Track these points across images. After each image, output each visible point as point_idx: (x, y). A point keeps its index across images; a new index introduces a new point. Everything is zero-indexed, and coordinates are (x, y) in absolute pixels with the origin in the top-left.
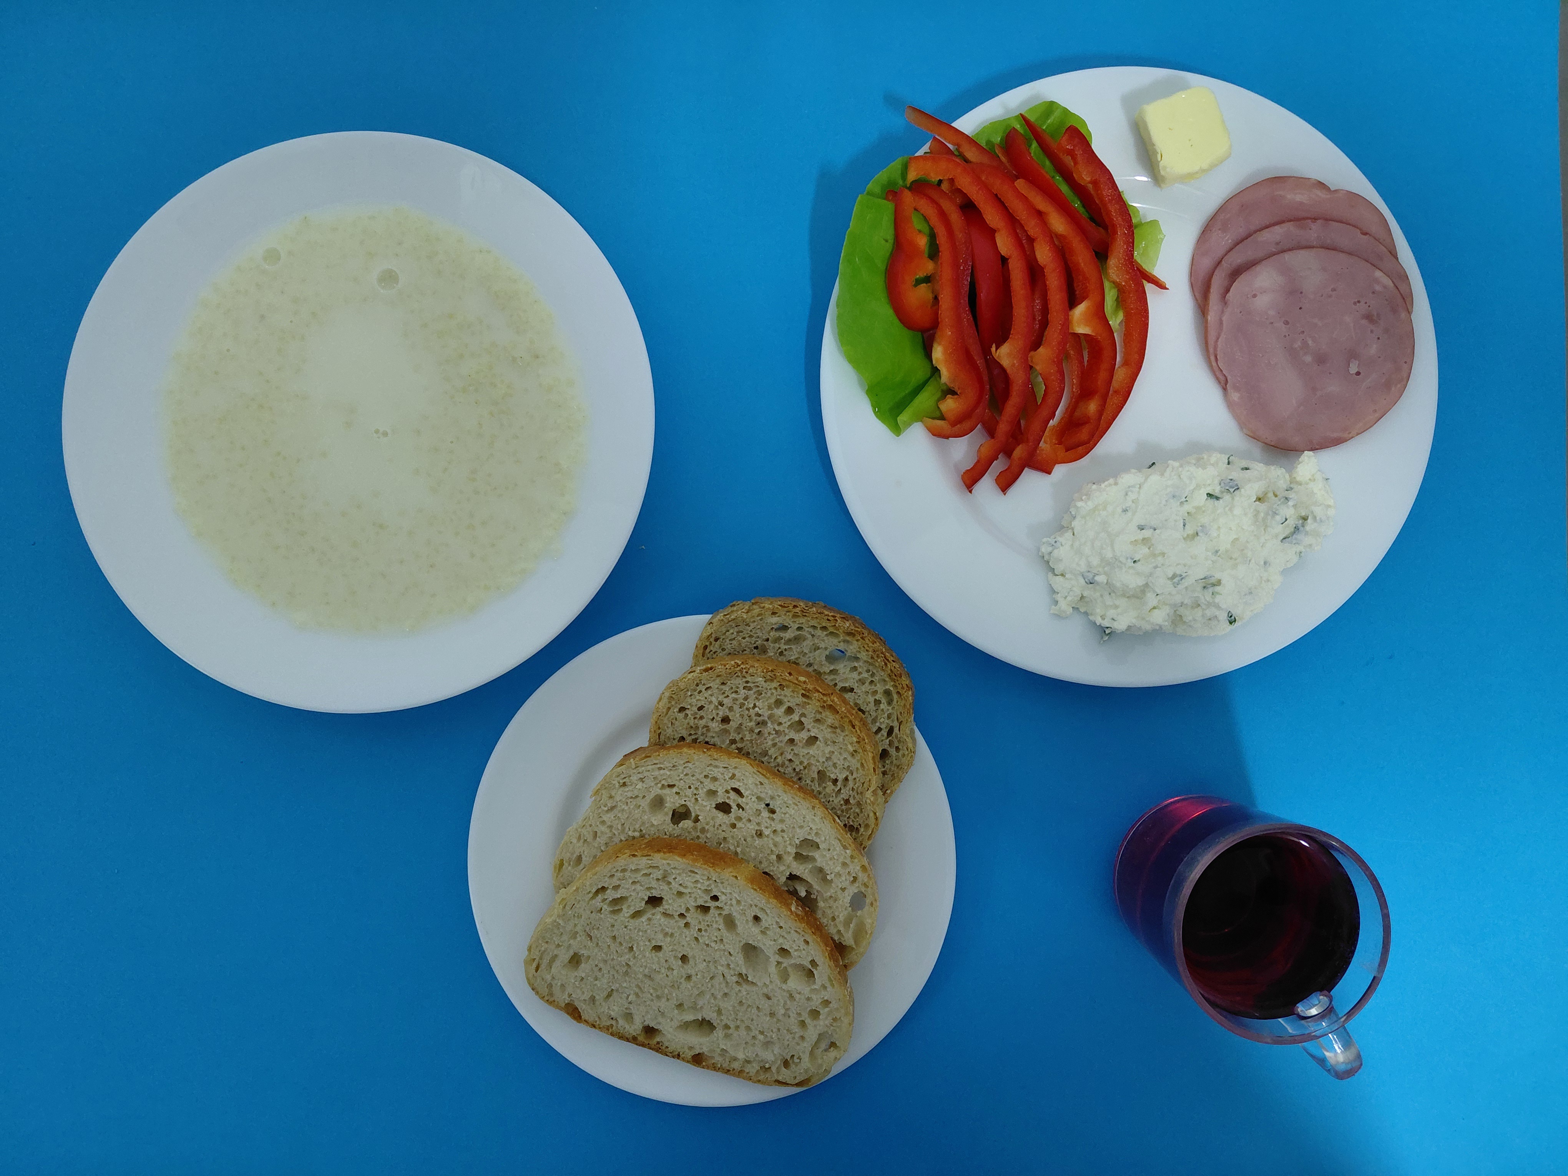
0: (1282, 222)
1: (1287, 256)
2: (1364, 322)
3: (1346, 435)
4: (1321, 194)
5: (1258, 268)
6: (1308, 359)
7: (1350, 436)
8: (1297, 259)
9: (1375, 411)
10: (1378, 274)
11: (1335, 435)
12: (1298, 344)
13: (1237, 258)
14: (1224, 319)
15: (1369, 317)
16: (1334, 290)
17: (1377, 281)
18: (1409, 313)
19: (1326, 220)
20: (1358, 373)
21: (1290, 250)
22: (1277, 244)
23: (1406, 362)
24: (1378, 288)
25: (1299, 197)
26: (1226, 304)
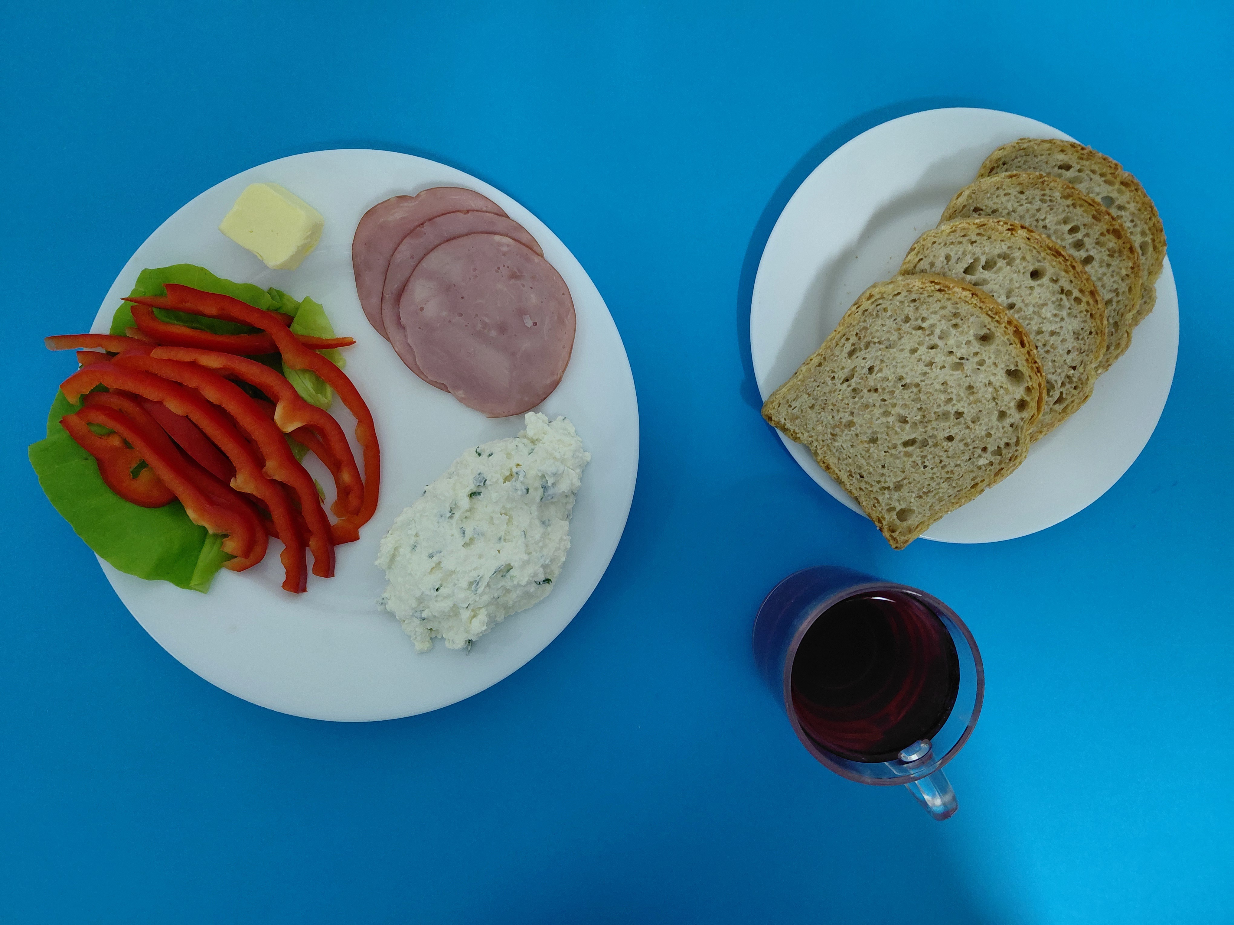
0: (402, 240)
1: (424, 264)
2: (512, 281)
3: (556, 378)
4: (410, 204)
5: (410, 286)
6: (493, 333)
7: (559, 376)
8: (434, 261)
9: (564, 347)
10: (497, 238)
11: (548, 381)
12: (479, 326)
13: (393, 286)
14: (409, 341)
15: (514, 276)
16: (475, 270)
17: (500, 244)
18: (541, 255)
19: (430, 220)
20: (535, 324)
21: (423, 258)
22: (412, 257)
23: (563, 294)
24: (505, 249)
25: (397, 215)
26: (404, 328)
